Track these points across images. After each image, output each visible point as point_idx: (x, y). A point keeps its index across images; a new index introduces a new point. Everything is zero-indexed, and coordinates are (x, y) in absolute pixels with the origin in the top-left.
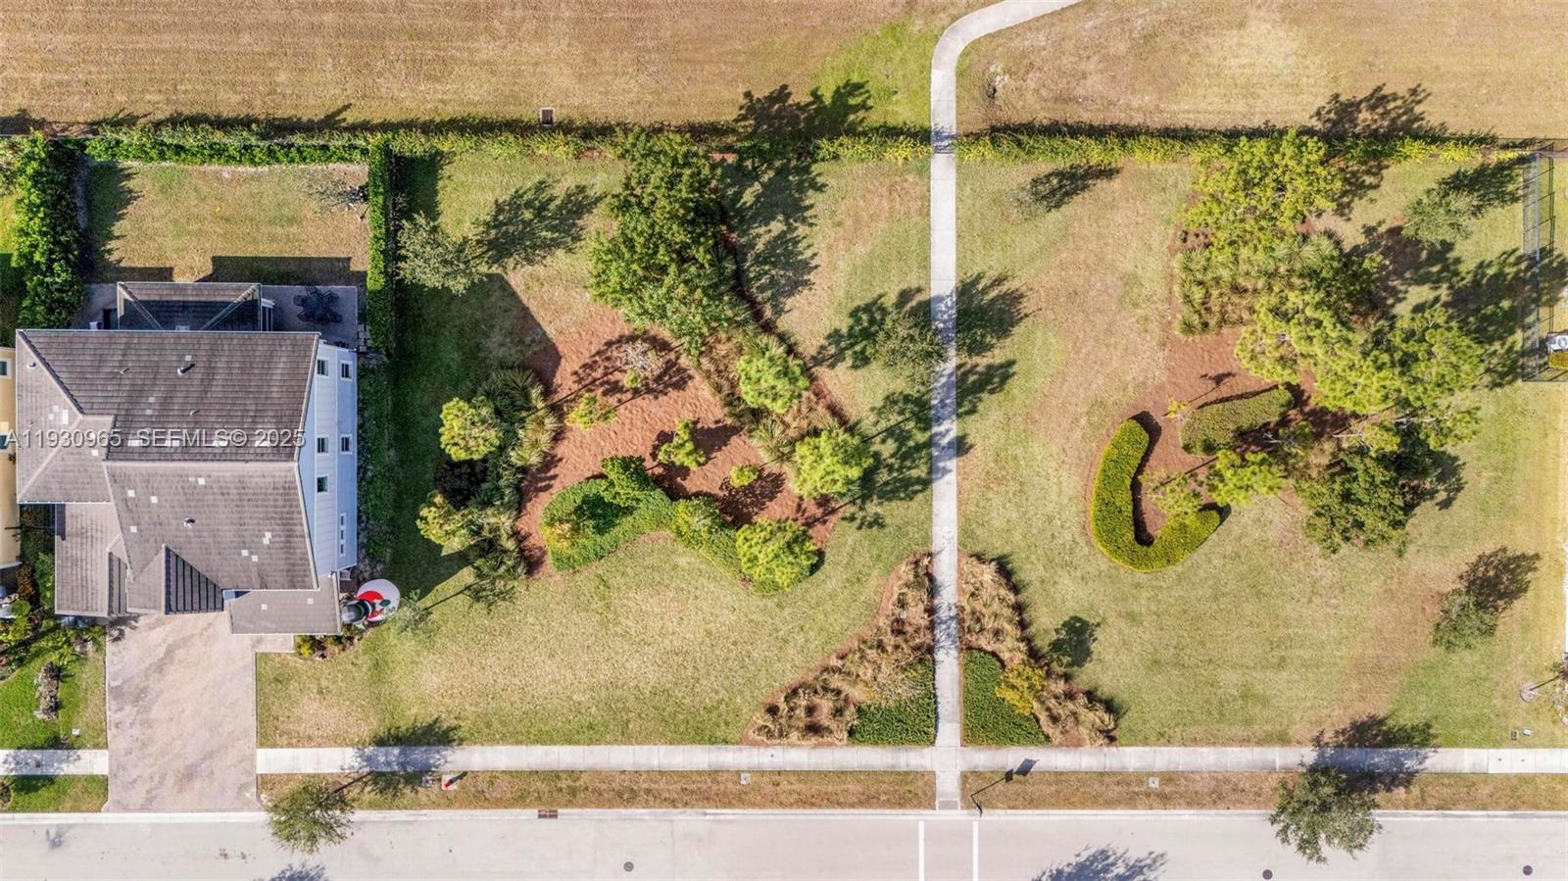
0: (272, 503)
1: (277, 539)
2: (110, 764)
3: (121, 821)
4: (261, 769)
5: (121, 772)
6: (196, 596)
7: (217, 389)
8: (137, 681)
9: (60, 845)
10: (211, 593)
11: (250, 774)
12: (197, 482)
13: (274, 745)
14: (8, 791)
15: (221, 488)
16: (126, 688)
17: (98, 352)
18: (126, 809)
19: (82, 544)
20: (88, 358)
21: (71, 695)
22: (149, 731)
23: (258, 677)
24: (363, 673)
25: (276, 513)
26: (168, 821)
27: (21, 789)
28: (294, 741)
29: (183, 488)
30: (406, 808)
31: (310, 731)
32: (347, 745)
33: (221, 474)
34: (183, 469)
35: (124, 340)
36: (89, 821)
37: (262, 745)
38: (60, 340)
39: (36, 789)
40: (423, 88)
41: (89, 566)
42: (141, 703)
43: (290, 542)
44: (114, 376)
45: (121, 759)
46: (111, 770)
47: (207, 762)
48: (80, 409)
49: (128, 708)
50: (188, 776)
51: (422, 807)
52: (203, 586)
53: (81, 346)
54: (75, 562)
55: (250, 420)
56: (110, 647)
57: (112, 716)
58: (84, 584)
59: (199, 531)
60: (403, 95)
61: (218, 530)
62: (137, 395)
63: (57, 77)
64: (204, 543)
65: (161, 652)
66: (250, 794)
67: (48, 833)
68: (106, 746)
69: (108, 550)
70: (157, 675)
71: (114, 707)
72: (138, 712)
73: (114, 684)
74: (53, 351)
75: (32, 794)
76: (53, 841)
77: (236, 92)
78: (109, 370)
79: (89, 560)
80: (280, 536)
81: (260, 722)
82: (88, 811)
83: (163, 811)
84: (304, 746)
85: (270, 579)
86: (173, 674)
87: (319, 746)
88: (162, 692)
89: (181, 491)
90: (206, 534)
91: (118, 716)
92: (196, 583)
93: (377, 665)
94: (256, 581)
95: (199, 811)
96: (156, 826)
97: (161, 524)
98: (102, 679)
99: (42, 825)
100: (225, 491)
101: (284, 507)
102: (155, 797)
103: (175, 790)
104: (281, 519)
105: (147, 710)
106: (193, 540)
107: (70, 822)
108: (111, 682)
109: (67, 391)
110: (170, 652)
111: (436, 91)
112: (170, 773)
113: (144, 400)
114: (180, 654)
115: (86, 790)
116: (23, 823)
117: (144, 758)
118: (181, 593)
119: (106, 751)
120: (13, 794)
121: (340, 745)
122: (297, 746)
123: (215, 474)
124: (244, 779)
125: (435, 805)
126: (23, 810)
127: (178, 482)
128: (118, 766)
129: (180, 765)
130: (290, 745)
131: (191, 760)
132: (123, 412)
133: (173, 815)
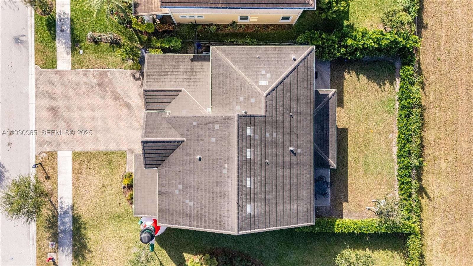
0: (211, 211)
1: (188, 209)
2: (62, 71)
3: (30, 76)
4: (60, 154)
5: (58, 76)
6: (155, 155)
7: (282, 172)
8: (110, 86)
9: (16, 42)
10: (155, 163)
11: (57, 148)
12: (225, 168)
13: (74, 161)
14: (47, 14)
15: (221, 182)
16: (107, 80)
17: (302, 97)
18: (37, 79)
19: (186, 72)
20: (299, 92)
21: (102, 51)
22: (82, 92)
23: (112, 152)
24: (115, 209)
25: (205, 212)
26: (30, 102)
27: (48, 22)
28: (76, 171)
29: (221, 159)
30: (37, 233)
31: (81, 180)
32: (73, 200)
33: (230, 184)
34: (233, 162)
35: (309, 111)
36: (30, 58)
37: (74, 154)
38: (309, 73)
39: (49, 30)
40: (439, 239)
41: (173, 77)
42: (98, 88)
43: (186, 216)
44: (288, 110)
45: (66, 76)
46: (59, 71)
47: (64, 124)
48: (269, 94)
49: (95, 81)
50: (56, 113)
51: (38, 242)
52: (160, 159)
53: (306, 86)
54: (175, 67)
55: (263, 197)
56: (129, 72)
57: (90, 72)
58: (163, 73)
59: (194, 163)
60: (435, 228)
61: (194, 174)
62: (277, 125)
63: (443, 43)
64: (186, 164)
65: (127, 100)
66: (46, 148)
67: (24, 36)
68: (73, 68)
69: (183, 89)
70: (113, 97)
71: (95, 73)
72: (92, 87)
73: (109, 74)
74: (303, 70)
75: (46, 27)
76: (18, 39)
77: (435, 139)
78: (292, 106)
79: (177, 77)
80: (190, 211)
81: (87, 153)
82: (36, 58)
83: (36, 100)
84: (73, 177)
85: (164, 198)
86: (114, 106)
87: (73, 185)
88: (104, 99)
89: (219, 157)
90: (192, 166)
91: (91, 76)
92: (161, 155)
93: (119, 217)
94: (163, 189)
95: (36, 119)
96: (27, 96)
97: (198, 140)
98: (111, 67)
99: (28, 33)
100: (219, 184)
101: (209, 218)
102: (44, 95)
103: (48, 106)
104: (201, 215)
105: (94, 91)
106: (188, 158)
107: (30, 48)
108: (110, 72)
109: (280, 84)
110: (127, 105)
111: (437, 246)
112: (58, 103)
113: (274, 130)
114: (125, 110)
115: (47, 57)
116: (29, 22)
117: (66, 89)
118: (155, 148)
119: (70, 68)
120: (45, 17)
121: (73, 197)
122: (73, 172)
123: (230, 181)
124: (54, 144)
125: (39, 249)
126: (36, 23)
127: (224, 157)
128: (61, 75)
129: (63, 109)
130: (74, 169)
131: (66, 115)
132: (267, 120)
133: (34, 105)
